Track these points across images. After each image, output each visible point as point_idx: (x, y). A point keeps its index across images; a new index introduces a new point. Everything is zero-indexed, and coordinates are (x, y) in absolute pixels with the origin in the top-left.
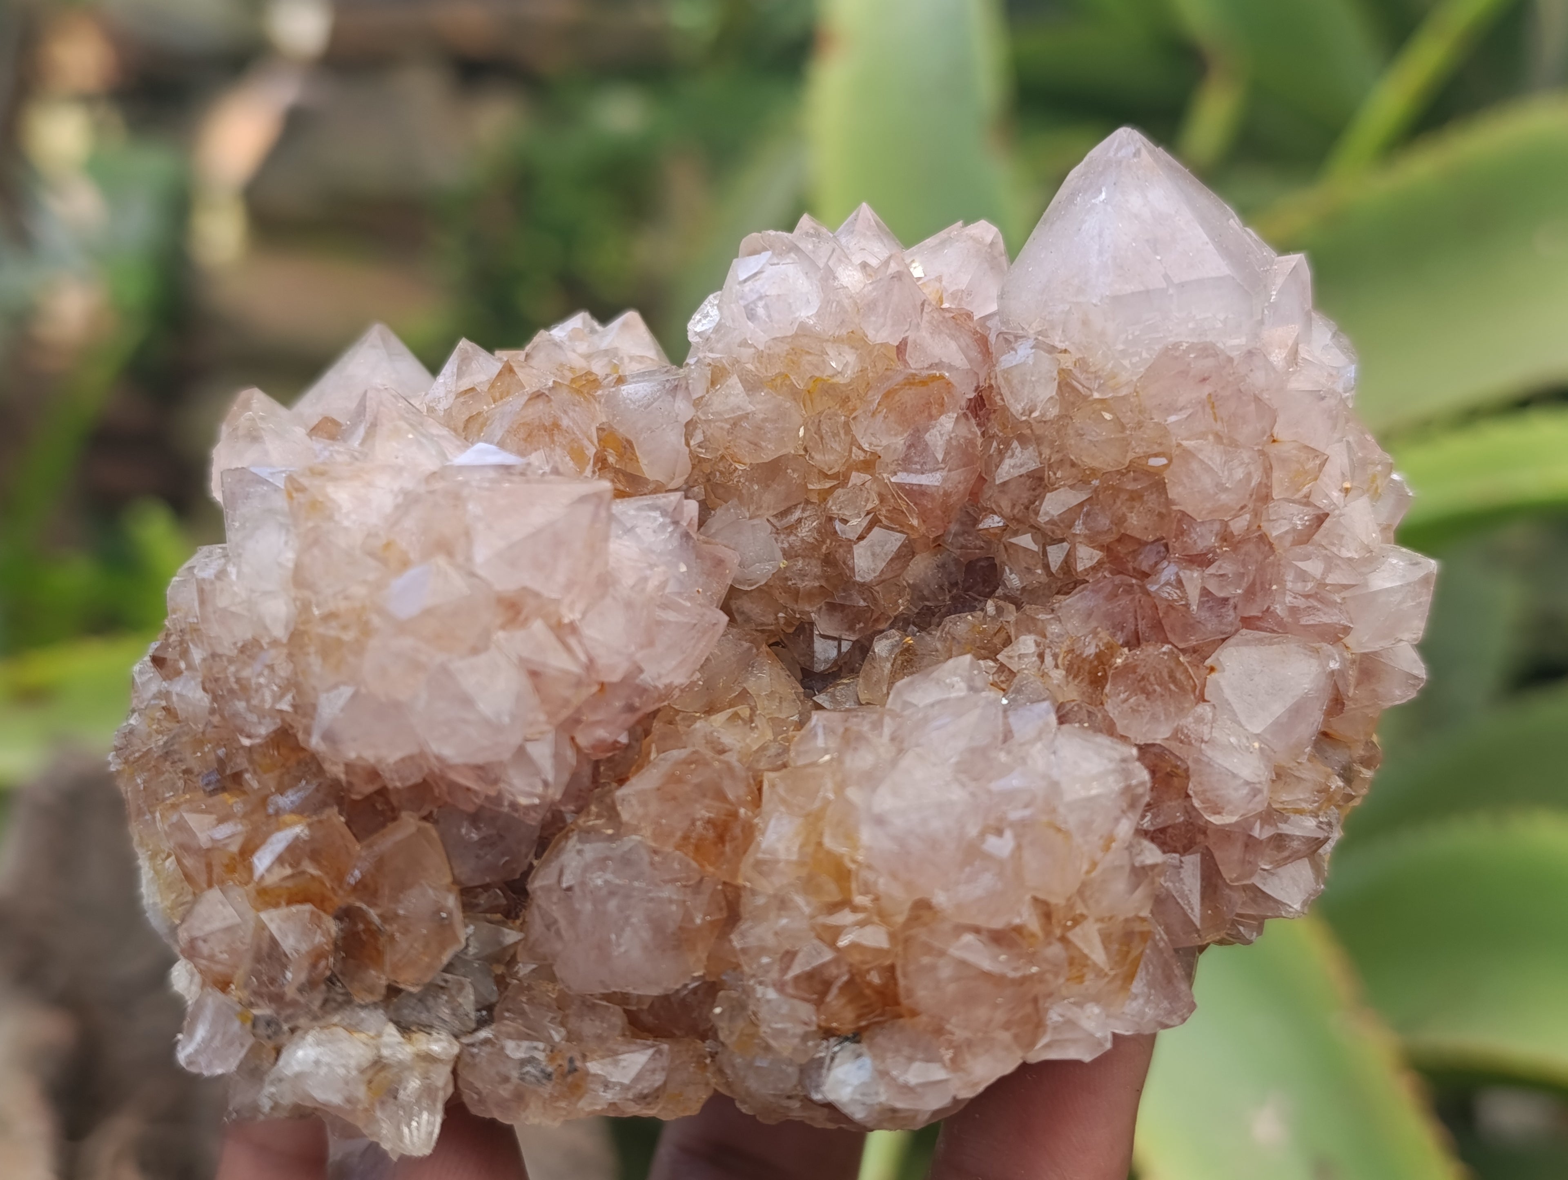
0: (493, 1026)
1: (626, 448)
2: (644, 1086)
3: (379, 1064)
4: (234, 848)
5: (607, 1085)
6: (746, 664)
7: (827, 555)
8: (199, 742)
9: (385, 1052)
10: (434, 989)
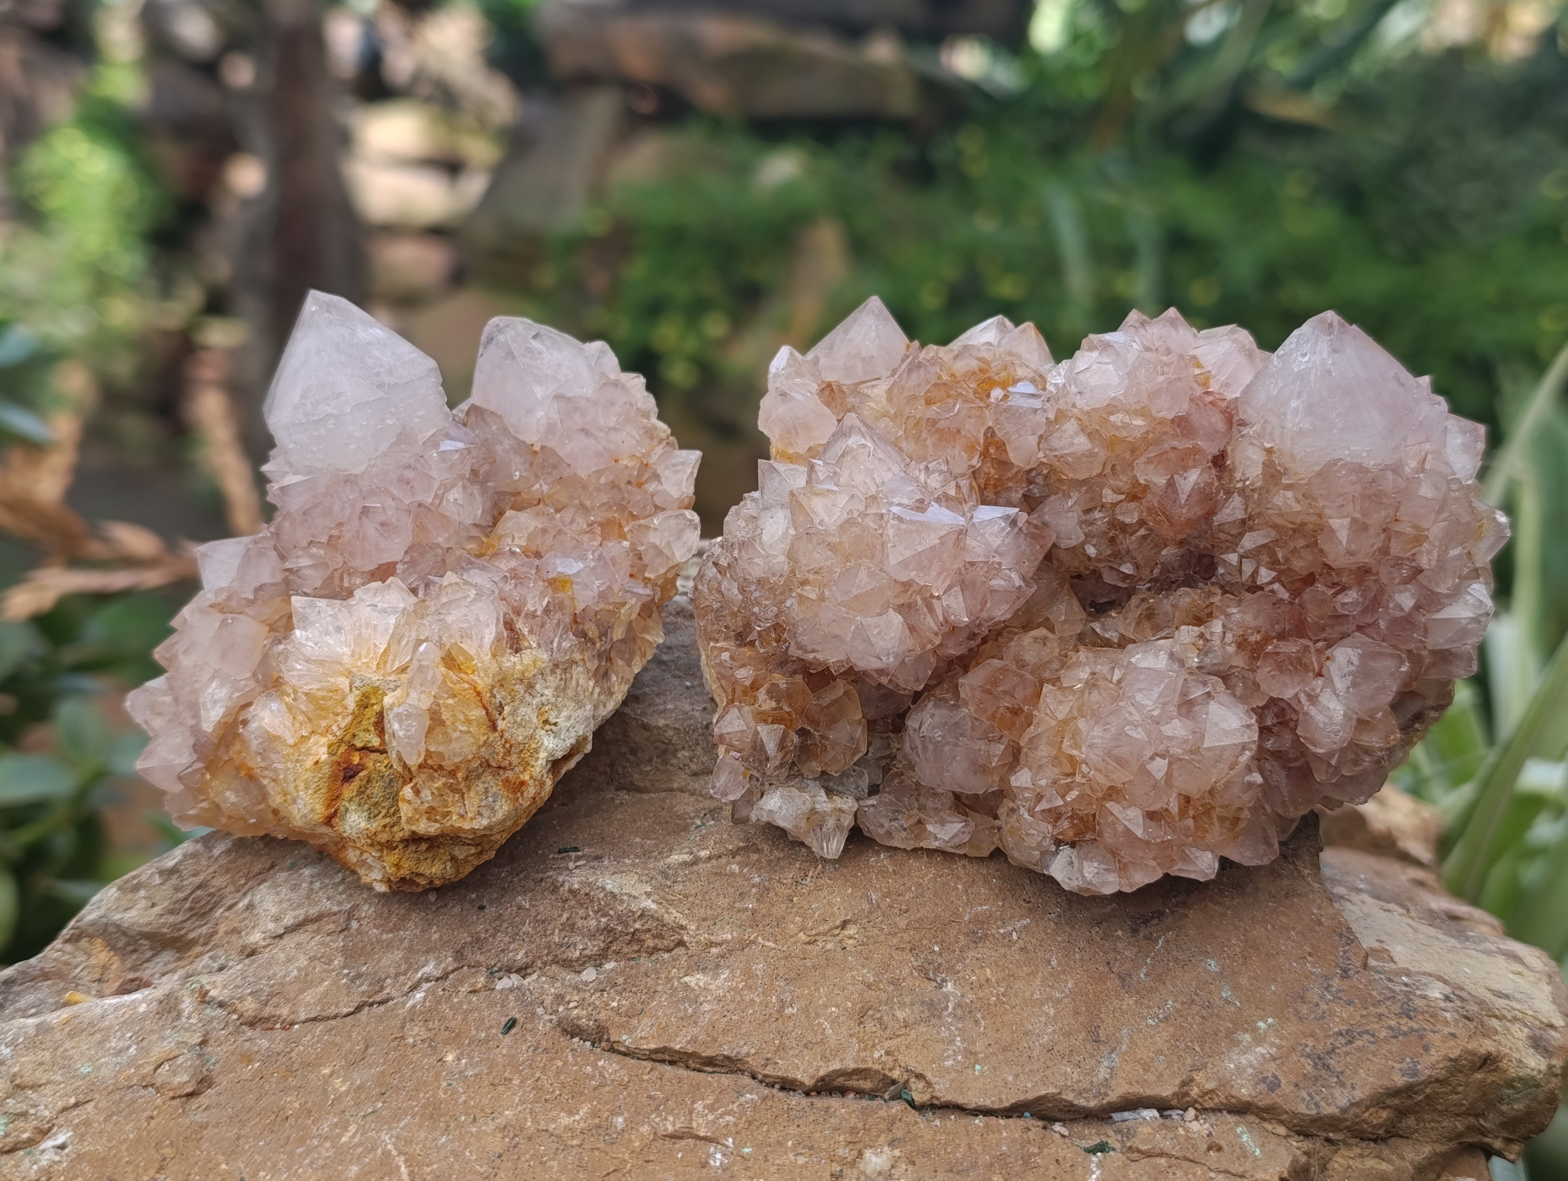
0: (877, 797)
1: (1001, 446)
2: (956, 841)
3: (813, 811)
4: (748, 683)
5: (936, 839)
6: (1053, 597)
7: (1113, 538)
8: (734, 615)
9: (818, 806)
10: (845, 775)
